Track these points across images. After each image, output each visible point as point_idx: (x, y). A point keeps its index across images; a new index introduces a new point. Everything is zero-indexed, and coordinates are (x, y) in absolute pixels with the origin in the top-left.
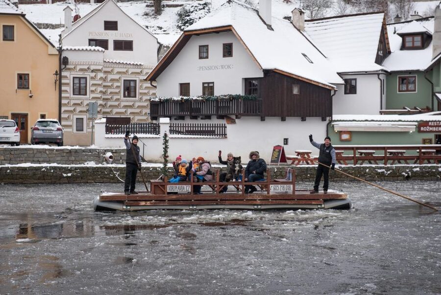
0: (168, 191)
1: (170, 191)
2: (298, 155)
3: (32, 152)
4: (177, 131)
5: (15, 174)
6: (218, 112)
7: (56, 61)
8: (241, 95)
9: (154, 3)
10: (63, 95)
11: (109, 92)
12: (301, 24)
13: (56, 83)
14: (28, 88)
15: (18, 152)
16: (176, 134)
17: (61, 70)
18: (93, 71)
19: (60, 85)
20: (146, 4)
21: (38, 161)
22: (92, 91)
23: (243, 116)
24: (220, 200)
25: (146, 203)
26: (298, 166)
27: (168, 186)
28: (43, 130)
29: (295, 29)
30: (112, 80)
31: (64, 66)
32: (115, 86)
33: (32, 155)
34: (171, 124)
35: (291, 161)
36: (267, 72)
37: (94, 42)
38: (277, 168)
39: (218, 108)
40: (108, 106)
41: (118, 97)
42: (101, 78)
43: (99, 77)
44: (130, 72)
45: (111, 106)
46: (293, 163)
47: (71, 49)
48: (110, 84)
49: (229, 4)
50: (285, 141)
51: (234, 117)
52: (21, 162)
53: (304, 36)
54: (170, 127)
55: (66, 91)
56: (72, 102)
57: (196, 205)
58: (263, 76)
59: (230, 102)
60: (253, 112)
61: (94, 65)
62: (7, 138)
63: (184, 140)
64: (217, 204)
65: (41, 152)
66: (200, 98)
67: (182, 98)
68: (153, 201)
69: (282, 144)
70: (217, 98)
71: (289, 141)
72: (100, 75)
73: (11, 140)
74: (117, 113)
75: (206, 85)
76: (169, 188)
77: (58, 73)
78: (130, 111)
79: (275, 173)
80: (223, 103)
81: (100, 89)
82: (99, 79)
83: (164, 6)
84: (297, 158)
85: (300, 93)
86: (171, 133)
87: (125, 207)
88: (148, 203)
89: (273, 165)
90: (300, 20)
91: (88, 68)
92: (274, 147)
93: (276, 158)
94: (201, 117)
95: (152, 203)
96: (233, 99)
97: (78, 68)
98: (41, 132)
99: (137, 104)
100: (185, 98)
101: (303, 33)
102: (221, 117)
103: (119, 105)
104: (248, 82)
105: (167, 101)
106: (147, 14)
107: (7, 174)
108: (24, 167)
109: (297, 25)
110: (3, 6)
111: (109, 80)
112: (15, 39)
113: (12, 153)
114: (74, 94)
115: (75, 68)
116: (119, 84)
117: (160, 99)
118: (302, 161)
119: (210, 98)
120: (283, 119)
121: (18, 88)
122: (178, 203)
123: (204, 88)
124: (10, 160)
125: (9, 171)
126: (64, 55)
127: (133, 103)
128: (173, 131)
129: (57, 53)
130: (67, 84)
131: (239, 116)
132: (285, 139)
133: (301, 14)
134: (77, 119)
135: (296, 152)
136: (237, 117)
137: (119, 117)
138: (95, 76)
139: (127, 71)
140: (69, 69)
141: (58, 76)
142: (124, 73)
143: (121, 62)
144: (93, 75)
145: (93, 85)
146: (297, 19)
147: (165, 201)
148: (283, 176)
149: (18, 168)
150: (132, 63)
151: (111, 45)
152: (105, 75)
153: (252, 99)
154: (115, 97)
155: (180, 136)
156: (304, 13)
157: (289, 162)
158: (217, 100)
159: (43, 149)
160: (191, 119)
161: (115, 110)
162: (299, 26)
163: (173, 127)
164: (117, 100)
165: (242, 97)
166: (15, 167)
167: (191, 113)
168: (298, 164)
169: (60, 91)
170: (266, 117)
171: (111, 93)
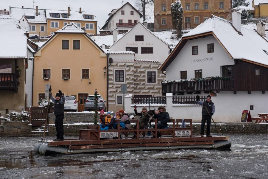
0: (101, 137)
1: (102, 137)
2: (260, 116)
3: (83, 116)
4: (178, 102)
5: (72, 129)
6: (205, 89)
7: (105, 61)
8: (220, 77)
9: (177, 31)
10: (110, 82)
11: (138, 79)
12: (263, 32)
13: (105, 74)
14: (88, 78)
15: (75, 116)
16: (177, 103)
17: (108, 66)
18: (127, 66)
19: (108, 75)
20: (172, 32)
21: (87, 121)
22: (127, 79)
23: (221, 91)
24: (142, 143)
25: (86, 147)
26: (260, 124)
27: (101, 133)
28: (91, 102)
29: (259, 35)
30: (140, 72)
31: (110, 64)
32: (142, 75)
33: (84, 118)
34: (173, 97)
35: (255, 121)
36: (237, 61)
37: (129, 49)
38: (245, 125)
39: (205, 86)
40: (138, 88)
41: (144, 82)
42: (133, 71)
43: (131, 70)
44: (151, 67)
45: (140, 88)
46: (256, 122)
47: (114, 53)
48: (139, 74)
49: (212, 18)
50: (251, 107)
51: (215, 92)
52: (77, 122)
53: (265, 39)
54: (173, 99)
55: (111, 79)
56: (115, 86)
57: (124, 148)
58: (234, 64)
59: (212, 82)
60: (228, 88)
61: (128, 62)
62: (69, 107)
63: (182, 108)
64: (140, 147)
65: (89, 116)
66: (193, 80)
67: (181, 81)
68: (92, 145)
69: (249, 109)
70: (204, 79)
71: (254, 107)
72: (132, 69)
73: (72, 108)
74: (143, 93)
75: (197, 72)
76: (102, 135)
77: (106, 68)
78: (152, 91)
79: (243, 128)
80: (208, 82)
81: (132, 77)
82: (132, 71)
83: (183, 33)
84: (259, 118)
85: (261, 75)
86: (173, 103)
87: (69, 151)
88: (88, 147)
89: (242, 123)
90: (262, 29)
91: (125, 65)
92: (243, 111)
93: (244, 118)
94: (194, 92)
95: (91, 147)
96: (214, 80)
97: (118, 65)
98: (90, 103)
99: (156, 87)
100: (183, 80)
101: (264, 37)
102: (206, 92)
103: (145, 87)
104: (224, 68)
105: (172, 83)
106: (172, 38)
107: (67, 129)
108: (77, 125)
109: (260, 33)
110: (74, 29)
111: (138, 72)
112: (80, 49)
113: (71, 116)
114: (116, 81)
115: (116, 65)
116: (144, 74)
117: (168, 82)
118: (262, 121)
119: (199, 79)
120: (249, 93)
121: (82, 78)
122: (111, 146)
123: (196, 74)
124: (70, 121)
125: (68, 128)
126: (110, 57)
127: (153, 86)
128: (175, 101)
129: (106, 56)
130: (112, 75)
131: (219, 91)
132: (251, 106)
133: (262, 26)
134: (118, 96)
135: (258, 114)
136: (217, 92)
137: (145, 95)
138: (129, 69)
139: (149, 66)
140: (113, 66)
141: (106, 70)
142: (148, 67)
143: (146, 61)
144: (128, 69)
145: (128, 75)
146: (260, 28)
147: (101, 144)
148: (249, 131)
149: (74, 126)
150: (152, 61)
151: (139, 50)
152: (136, 69)
153: (227, 80)
154: (142, 83)
155: (179, 105)
156: (264, 25)
157: (254, 121)
158: (204, 81)
159: (90, 114)
160: (187, 94)
161: (143, 91)
162: (262, 33)
163: (175, 99)
164: (144, 84)
165: (221, 78)
166: (72, 125)
167: (187, 90)
168: (260, 122)
169: (108, 79)
170: (237, 91)
171: (140, 80)
